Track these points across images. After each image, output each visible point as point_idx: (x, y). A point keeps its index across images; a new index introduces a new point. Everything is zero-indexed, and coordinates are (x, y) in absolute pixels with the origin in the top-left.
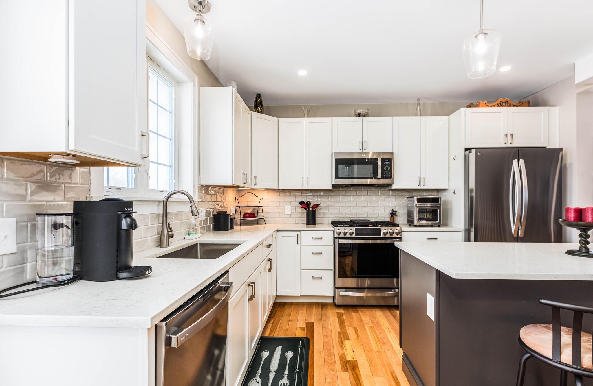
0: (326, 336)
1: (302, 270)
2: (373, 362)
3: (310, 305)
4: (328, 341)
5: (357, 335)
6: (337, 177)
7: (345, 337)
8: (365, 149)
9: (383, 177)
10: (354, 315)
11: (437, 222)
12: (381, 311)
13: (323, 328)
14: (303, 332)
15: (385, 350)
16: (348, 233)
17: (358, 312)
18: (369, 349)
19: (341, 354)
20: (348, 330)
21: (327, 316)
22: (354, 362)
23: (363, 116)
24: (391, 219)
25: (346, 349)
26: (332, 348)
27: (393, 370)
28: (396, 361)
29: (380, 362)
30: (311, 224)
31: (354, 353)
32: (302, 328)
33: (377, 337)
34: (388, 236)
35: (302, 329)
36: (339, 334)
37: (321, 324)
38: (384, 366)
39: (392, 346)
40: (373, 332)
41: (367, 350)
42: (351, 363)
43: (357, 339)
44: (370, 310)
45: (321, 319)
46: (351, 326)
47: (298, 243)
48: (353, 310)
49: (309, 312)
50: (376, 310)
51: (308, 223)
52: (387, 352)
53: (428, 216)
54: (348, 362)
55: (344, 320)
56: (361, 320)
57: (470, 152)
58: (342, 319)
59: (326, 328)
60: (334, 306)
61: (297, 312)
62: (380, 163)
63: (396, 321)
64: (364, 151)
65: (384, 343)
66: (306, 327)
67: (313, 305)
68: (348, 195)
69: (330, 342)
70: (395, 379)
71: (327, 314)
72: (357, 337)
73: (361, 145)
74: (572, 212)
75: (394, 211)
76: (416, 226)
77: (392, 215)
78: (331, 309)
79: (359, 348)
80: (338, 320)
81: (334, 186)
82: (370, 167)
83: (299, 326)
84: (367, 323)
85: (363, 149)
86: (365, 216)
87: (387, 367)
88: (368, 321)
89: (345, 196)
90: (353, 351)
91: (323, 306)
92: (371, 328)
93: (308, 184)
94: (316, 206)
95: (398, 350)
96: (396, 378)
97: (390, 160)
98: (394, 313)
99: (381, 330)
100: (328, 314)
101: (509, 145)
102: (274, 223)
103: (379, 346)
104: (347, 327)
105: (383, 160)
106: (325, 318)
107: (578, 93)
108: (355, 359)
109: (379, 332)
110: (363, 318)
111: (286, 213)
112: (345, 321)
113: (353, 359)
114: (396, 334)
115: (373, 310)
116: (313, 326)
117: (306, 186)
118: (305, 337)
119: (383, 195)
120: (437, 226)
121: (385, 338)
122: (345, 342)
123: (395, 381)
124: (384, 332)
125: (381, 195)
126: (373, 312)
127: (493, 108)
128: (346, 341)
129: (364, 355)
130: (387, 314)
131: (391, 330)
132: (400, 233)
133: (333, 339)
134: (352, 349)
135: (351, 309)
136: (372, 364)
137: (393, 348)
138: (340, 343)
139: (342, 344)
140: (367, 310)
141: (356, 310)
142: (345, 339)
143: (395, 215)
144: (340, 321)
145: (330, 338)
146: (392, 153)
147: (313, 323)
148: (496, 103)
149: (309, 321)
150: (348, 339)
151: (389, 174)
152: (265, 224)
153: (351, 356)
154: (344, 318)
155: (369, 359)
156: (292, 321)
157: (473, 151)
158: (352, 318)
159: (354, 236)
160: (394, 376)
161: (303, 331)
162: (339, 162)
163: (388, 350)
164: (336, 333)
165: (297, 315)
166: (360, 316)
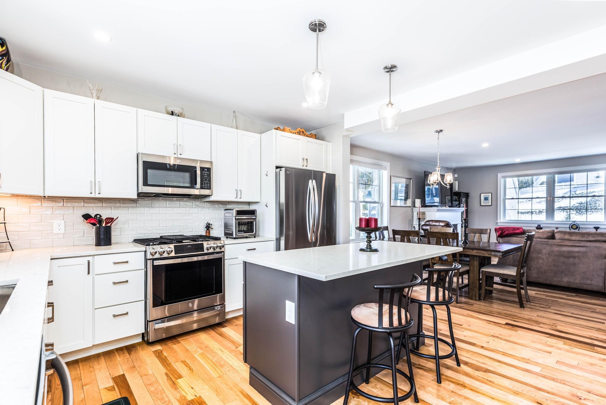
0: (150, 384)
1: (95, 309)
2: (218, 390)
3: (108, 354)
4: (156, 389)
5: (189, 369)
6: (145, 183)
7: (176, 376)
8: (181, 154)
9: (202, 188)
10: (176, 347)
11: (253, 233)
12: (204, 333)
13: (141, 377)
14: (112, 393)
15: (226, 372)
16: (166, 252)
17: (179, 342)
18: (209, 378)
19: (178, 397)
20: (175, 367)
21: (140, 360)
22: (198, 400)
23: (177, 115)
24: (206, 232)
25: (183, 390)
26: (164, 395)
27: (242, 389)
28: (241, 378)
29: (226, 387)
30: (103, 244)
31: (193, 389)
32: (109, 388)
33: (212, 362)
34: (211, 250)
35: (112, 389)
36: (167, 376)
37: (137, 372)
38: (231, 389)
39: (231, 365)
40: (206, 358)
41: (208, 380)
42: (196, 402)
43: (191, 372)
44: (192, 336)
45: (134, 367)
46: (177, 361)
47: (89, 273)
48: (173, 342)
49: (110, 363)
50: (198, 334)
51: (98, 244)
52: (228, 373)
53: (244, 228)
54: (191, 403)
55: (166, 357)
56: (187, 350)
57: (280, 170)
58: (164, 357)
59: (146, 375)
60: (145, 345)
61: (91, 369)
62: (198, 172)
63: (225, 339)
64: (179, 156)
65: (222, 366)
66: (114, 384)
67: (114, 352)
68: (156, 206)
69: (158, 390)
70: (246, 397)
71: (139, 357)
72: (190, 371)
73: (176, 149)
74: (364, 220)
75: (209, 224)
76: (235, 238)
77: (208, 228)
78: (143, 350)
79: (197, 381)
80: (158, 359)
81: (139, 195)
82: (187, 175)
83: (102, 386)
84: (196, 351)
85: (179, 154)
86: (177, 231)
87: (234, 389)
88: (195, 349)
89: (152, 207)
90: (192, 388)
91: (130, 349)
92: (202, 354)
93: (100, 190)
94: (111, 220)
95: (238, 367)
96: (248, 395)
97: (209, 170)
98: (219, 331)
99: (213, 353)
100: (141, 357)
101: (305, 168)
102: (30, 248)
103: (218, 370)
104: (173, 364)
105: (202, 169)
106: (139, 363)
107: (343, 136)
108: (198, 396)
109: (212, 356)
110: (188, 348)
111: (55, 231)
112: (168, 358)
113: (196, 397)
114: (230, 352)
115: (196, 334)
116: (126, 379)
117: (97, 192)
118: (120, 397)
119: (197, 207)
120: (253, 237)
121: (221, 360)
122: (178, 382)
123: (248, 398)
124: (217, 354)
125: (195, 206)
126: (196, 337)
127: (294, 135)
128: (179, 380)
129: (206, 387)
130: (212, 335)
131: (223, 350)
132: (223, 246)
133: (161, 385)
134: (190, 386)
135: (169, 342)
136: (218, 393)
137: (232, 367)
138: (172, 385)
139: (174, 385)
140: (189, 336)
141: (175, 341)
142: (177, 379)
143: (211, 228)
144: (162, 360)
145: (156, 384)
146: (211, 163)
147: (124, 375)
148: (296, 131)
149: (117, 375)
150: (180, 377)
151: (208, 184)
152: (13, 250)
153: (192, 395)
154: (165, 354)
155: (213, 388)
156: (86, 385)
157: (283, 169)
158: (175, 352)
159: (173, 254)
160: (245, 394)
161: (113, 390)
162: (148, 166)
163: (228, 370)
164: (163, 376)
165: (93, 373)
166: (184, 346)
